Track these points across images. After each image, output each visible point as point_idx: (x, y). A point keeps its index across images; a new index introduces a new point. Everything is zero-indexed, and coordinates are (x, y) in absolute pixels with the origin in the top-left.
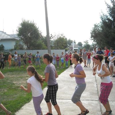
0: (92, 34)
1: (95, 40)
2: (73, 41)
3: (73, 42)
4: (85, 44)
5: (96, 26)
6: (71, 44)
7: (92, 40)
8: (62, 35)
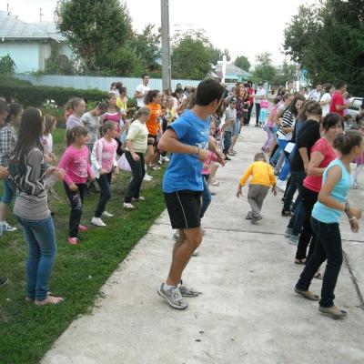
0: (288, 35)
1: (295, 56)
2: (223, 51)
3: (225, 57)
4: (260, 63)
5: (303, 11)
6: (219, 62)
7: (287, 54)
8: (198, 34)
